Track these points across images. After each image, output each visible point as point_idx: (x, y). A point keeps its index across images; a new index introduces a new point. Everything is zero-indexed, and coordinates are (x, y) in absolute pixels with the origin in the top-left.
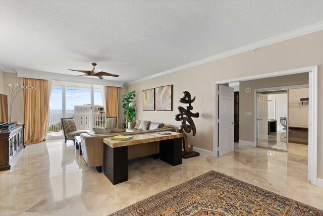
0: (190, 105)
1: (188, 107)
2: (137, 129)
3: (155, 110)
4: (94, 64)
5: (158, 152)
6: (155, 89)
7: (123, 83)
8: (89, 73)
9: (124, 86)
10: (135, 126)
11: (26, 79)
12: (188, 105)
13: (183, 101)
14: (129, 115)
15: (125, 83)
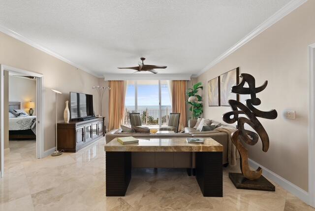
0: (253, 96)
1: (248, 101)
2: (196, 129)
3: (220, 105)
4: (143, 59)
5: (194, 166)
6: (219, 77)
7: (191, 75)
8: (138, 69)
9: (191, 78)
10: (194, 126)
11: (110, 81)
12: (249, 97)
13: (238, 89)
14: (195, 112)
15: (193, 75)
